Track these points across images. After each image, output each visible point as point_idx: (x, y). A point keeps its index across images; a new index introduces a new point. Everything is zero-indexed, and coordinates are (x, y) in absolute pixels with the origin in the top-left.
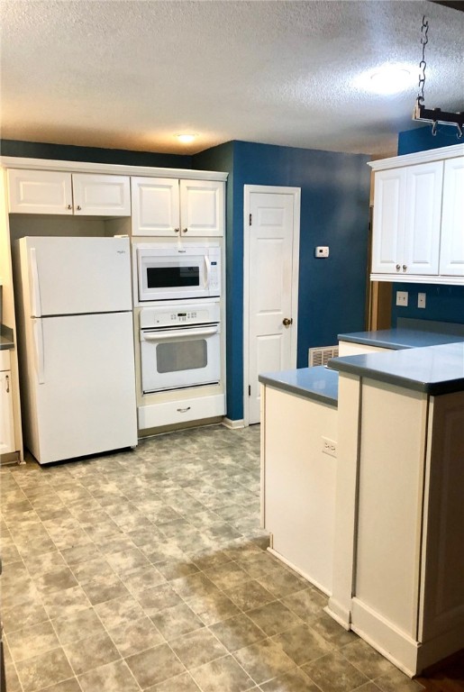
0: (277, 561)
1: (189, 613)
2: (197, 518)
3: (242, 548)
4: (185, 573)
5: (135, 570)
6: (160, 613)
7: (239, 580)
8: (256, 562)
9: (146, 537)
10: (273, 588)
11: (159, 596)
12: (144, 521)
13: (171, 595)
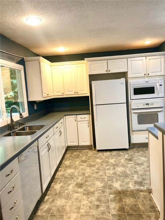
0: (152, 199)
1: (108, 207)
2: (133, 177)
3: (141, 191)
4: (116, 194)
5: (101, 188)
6: (99, 204)
7: (133, 202)
8: (143, 197)
9: (112, 179)
10: (143, 208)
11: (103, 199)
12: (115, 174)
13: (107, 200)
